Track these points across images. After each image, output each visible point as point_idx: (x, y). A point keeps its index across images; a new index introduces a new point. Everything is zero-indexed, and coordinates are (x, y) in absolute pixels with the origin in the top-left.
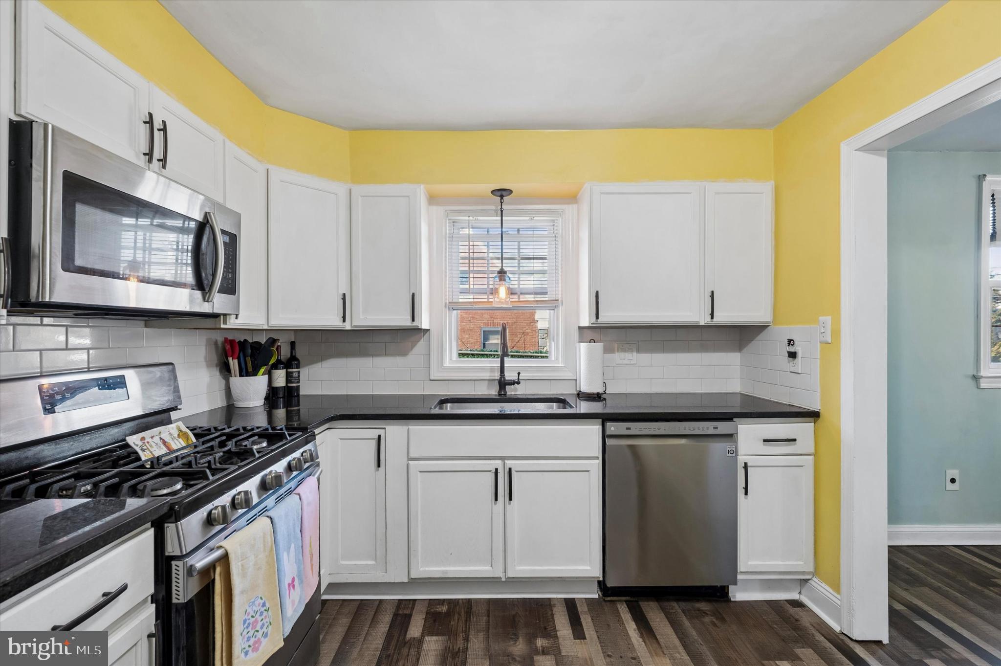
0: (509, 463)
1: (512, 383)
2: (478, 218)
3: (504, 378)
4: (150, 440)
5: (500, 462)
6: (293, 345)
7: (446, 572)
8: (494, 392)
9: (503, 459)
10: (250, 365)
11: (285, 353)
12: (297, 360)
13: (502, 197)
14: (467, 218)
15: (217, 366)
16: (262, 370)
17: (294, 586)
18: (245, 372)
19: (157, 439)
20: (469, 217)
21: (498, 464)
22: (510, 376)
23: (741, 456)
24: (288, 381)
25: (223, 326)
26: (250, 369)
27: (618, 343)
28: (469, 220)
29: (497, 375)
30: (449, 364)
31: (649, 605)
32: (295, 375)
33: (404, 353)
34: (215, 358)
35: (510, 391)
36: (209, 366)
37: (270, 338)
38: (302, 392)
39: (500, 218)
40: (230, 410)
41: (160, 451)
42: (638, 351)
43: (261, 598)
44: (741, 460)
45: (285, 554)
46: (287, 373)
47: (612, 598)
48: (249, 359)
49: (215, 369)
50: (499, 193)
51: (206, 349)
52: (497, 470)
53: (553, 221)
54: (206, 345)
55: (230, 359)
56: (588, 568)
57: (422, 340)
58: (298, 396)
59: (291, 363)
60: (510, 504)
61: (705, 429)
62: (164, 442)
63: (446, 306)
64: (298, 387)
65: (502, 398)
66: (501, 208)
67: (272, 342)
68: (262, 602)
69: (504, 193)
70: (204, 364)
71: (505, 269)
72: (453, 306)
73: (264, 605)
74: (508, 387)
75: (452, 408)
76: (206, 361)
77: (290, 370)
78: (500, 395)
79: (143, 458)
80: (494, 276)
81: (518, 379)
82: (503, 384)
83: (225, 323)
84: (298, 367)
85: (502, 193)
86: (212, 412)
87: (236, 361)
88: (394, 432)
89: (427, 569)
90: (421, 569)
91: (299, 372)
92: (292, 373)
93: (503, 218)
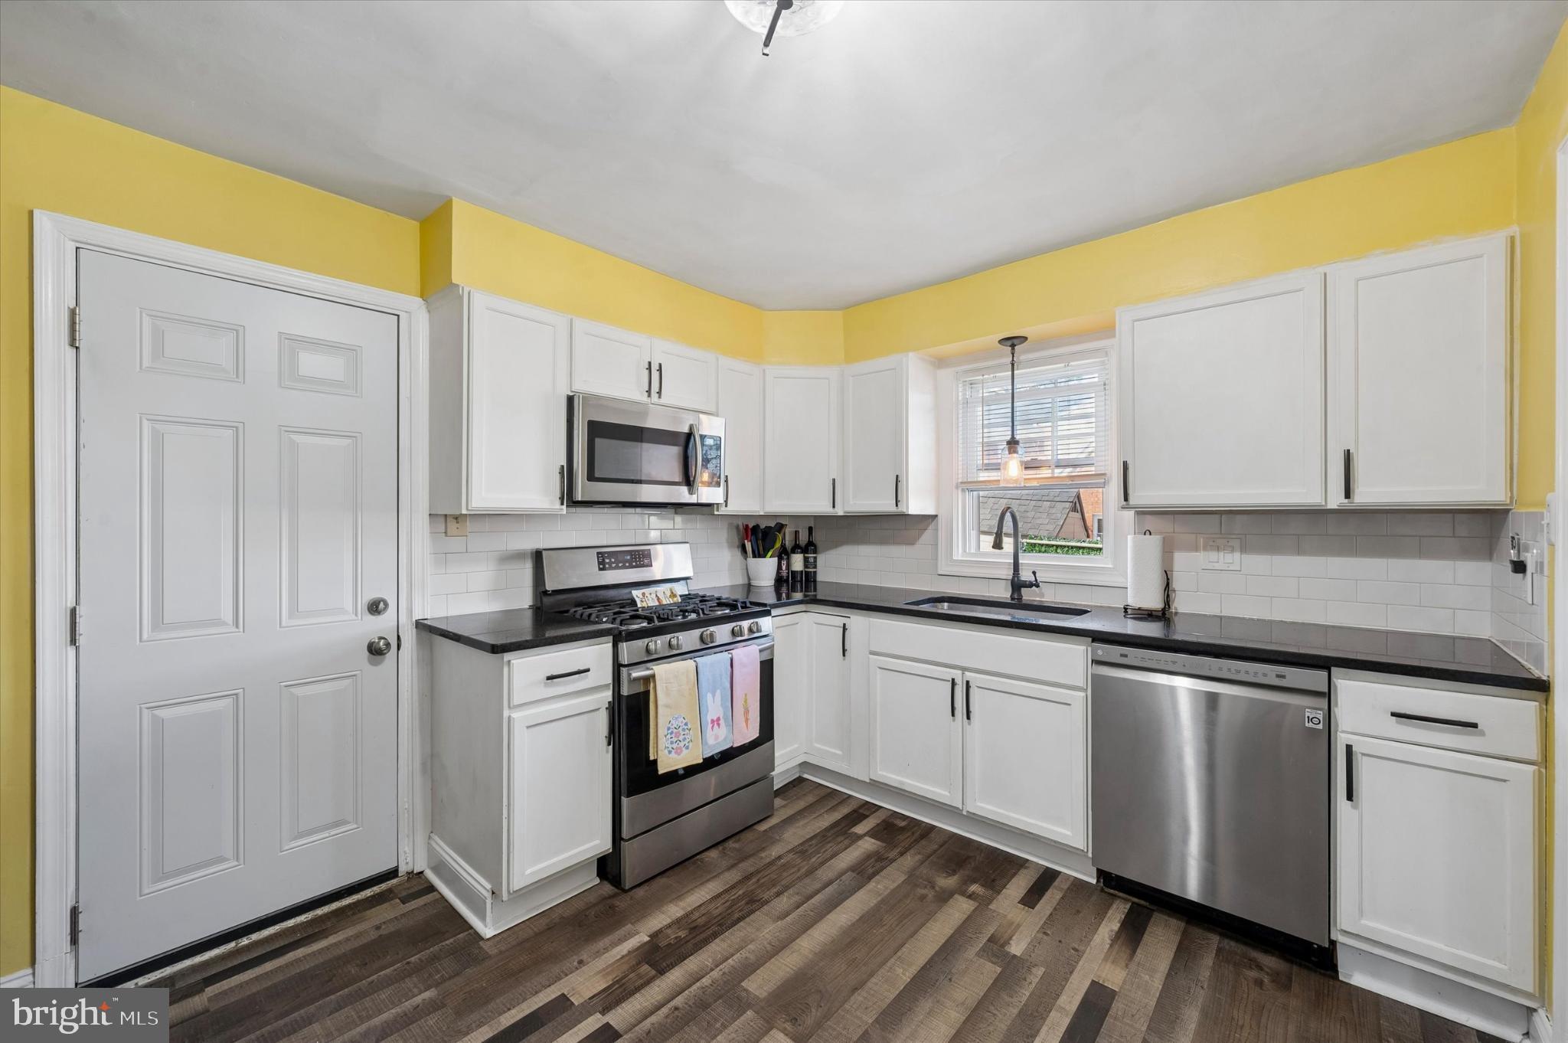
0: (969, 675)
1: (1030, 585)
2: (997, 375)
3: (1018, 577)
4: (649, 596)
5: (960, 672)
6: (810, 529)
7: (902, 783)
8: (1004, 593)
9: (964, 669)
10: (761, 548)
11: (803, 539)
12: (815, 546)
13: (1013, 346)
14: (981, 377)
15: (738, 547)
16: (770, 553)
17: (719, 725)
18: (758, 554)
19: (654, 596)
20: (983, 375)
21: (957, 674)
22: (1026, 576)
23: (1343, 732)
24: (806, 566)
25: (716, 513)
26: (762, 552)
27: (1205, 536)
28: (983, 380)
29: (1008, 573)
30: (962, 557)
31: (1166, 921)
32: (812, 560)
33: (911, 542)
34: (736, 542)
35: (1028, 595)
36: (731, 546)
37: (777, 523)
38: (820, 578)
39: (1010, 373)
40: (749, 587)
41: (652, 602)
42: (1244, 549)
43: (684, 718)
44: (1341, 740)
45: (709, 696)
46: (804, 557)
47: (1117, 892)
48: (760, 542)
49: (736, 549)
50: (1010, 343)
51: (728, 532)
52: (953, 680)
53: (1103, 362)
54: (728, 529)
55: (746, 541)
56: (1069, 833)
57: (930, 527)
58: (815, 581)
59: (809, 548)
60: (969, 724)
61: (1260, 675)
62: (658, 599)
63: (957, 488)
64: (815, 572)
65: (1017, 603)
66: (1013, 360)
67: (780, 527)
68: (684, 721)
69: (1015, 341)
70: (725, 544)
71: (1018, 437)
72: (968, 486)
73: (686, 724)
74: (1023, 590)
75: (950, 608)
76: (728, 542)
77: (806, 555)
78: (1012, 598)
79: (639, 605)
80: (1002, 447)
81: (1036, 580)
82: (1017, 585)
83: (718, 511)
84: (815, 552)
85: (1012, 342)
86: (733, 587)
87: (750, 543)
88: (858, 622)
89: (885, 774)
90: (880, 773)
91: (815, 558)
92: (808, 558)
93: (1015, 372)
